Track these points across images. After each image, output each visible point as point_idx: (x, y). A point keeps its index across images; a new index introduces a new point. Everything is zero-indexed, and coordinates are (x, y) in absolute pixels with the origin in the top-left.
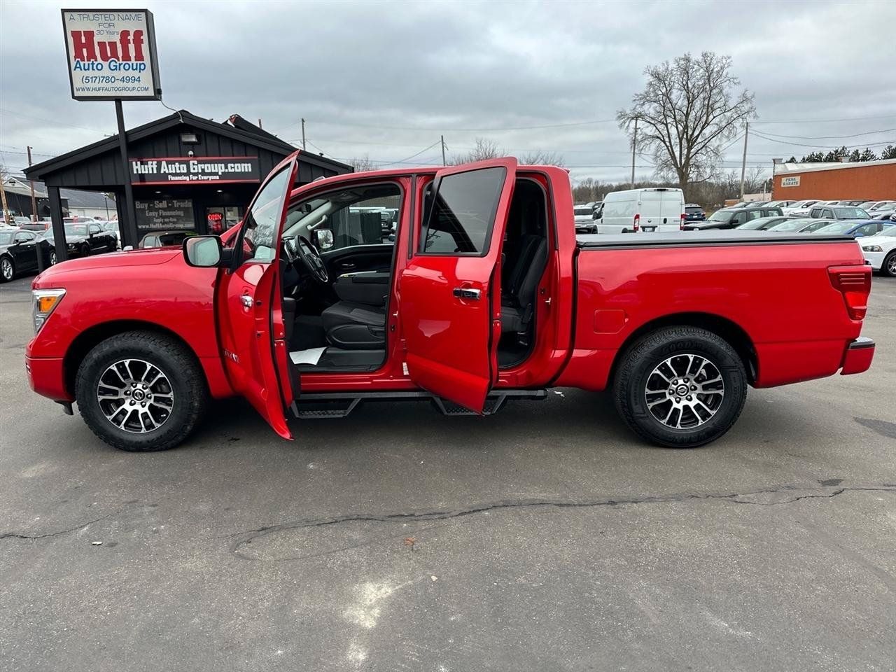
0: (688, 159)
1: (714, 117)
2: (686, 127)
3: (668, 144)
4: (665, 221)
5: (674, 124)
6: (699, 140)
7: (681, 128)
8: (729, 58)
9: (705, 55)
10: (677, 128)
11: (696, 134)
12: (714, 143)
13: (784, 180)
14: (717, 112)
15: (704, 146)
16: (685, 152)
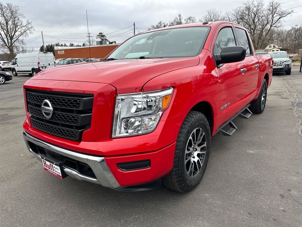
0: (12, 44)
1: (19, 29)
2: (7, 31)
3: (2, 38)
4: (49, 64)
5: (2, 30)
6: (14, 37)
7: (5, 32)
8: (18, 7)
9: (8, 4)
10: (4, 31)
11: (13, 34)
12: (21, 38)
13: (58, 52)
14: (19, 27)
15: (17, 39)
16: (10, 41)
